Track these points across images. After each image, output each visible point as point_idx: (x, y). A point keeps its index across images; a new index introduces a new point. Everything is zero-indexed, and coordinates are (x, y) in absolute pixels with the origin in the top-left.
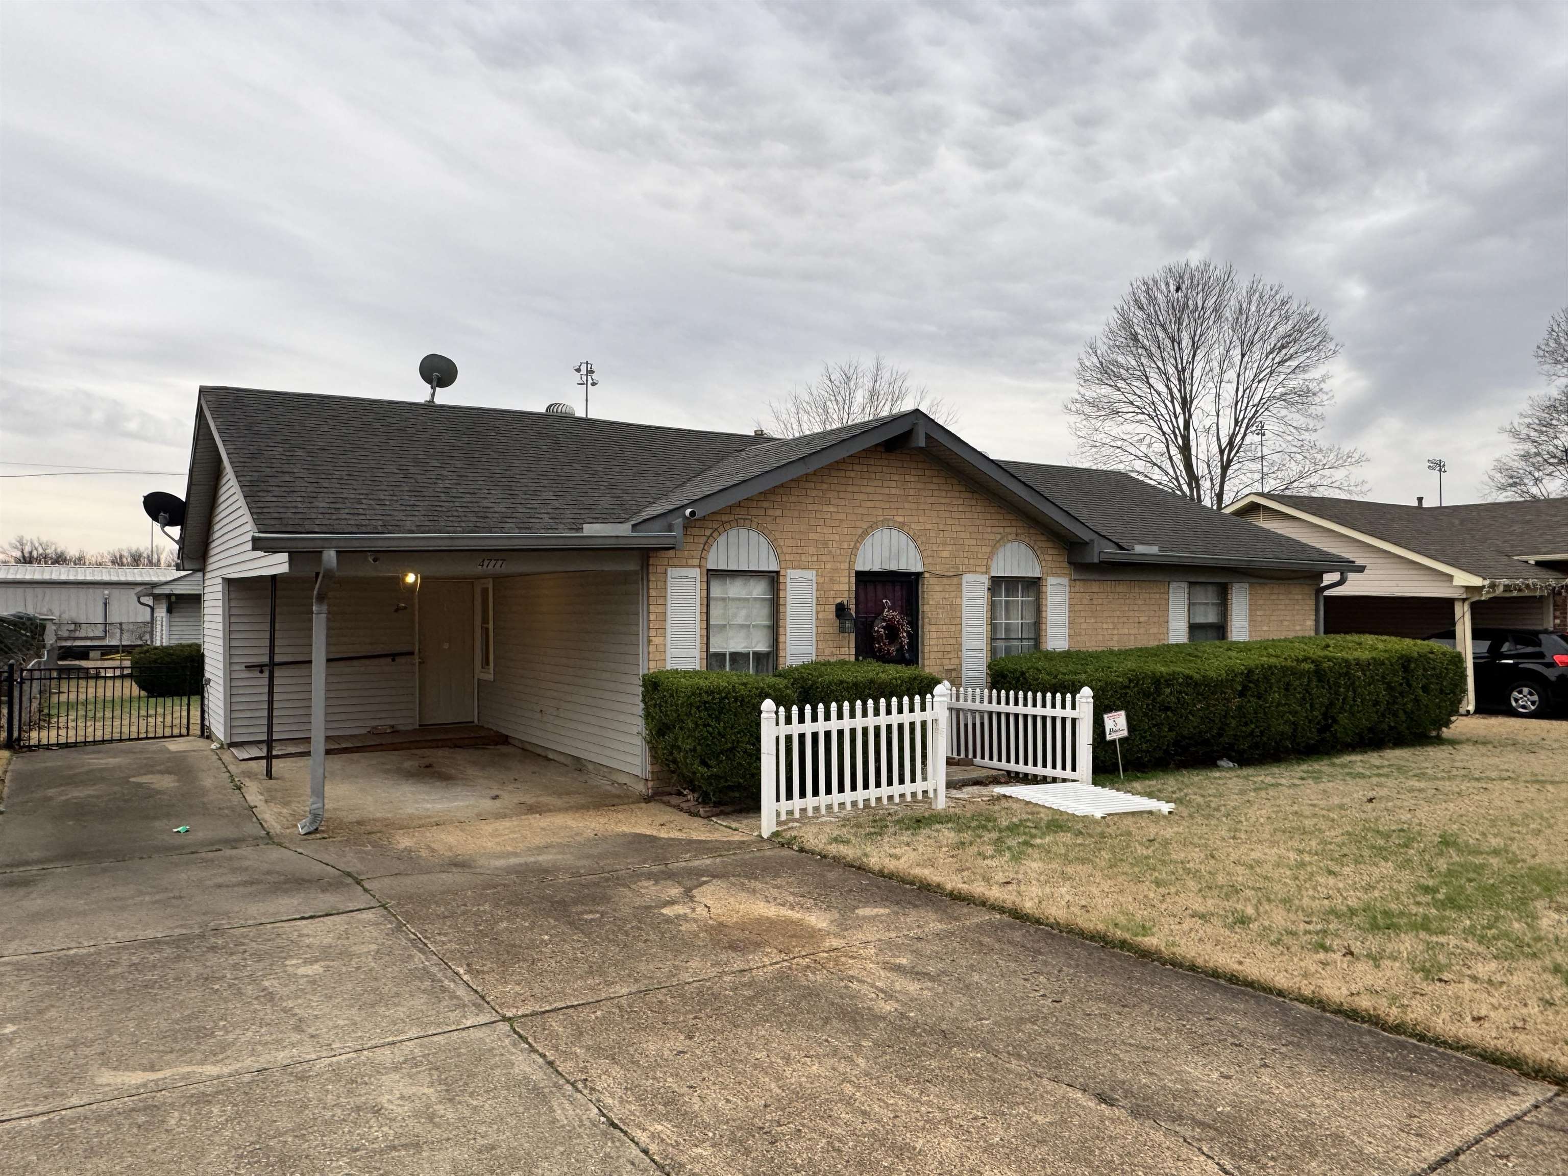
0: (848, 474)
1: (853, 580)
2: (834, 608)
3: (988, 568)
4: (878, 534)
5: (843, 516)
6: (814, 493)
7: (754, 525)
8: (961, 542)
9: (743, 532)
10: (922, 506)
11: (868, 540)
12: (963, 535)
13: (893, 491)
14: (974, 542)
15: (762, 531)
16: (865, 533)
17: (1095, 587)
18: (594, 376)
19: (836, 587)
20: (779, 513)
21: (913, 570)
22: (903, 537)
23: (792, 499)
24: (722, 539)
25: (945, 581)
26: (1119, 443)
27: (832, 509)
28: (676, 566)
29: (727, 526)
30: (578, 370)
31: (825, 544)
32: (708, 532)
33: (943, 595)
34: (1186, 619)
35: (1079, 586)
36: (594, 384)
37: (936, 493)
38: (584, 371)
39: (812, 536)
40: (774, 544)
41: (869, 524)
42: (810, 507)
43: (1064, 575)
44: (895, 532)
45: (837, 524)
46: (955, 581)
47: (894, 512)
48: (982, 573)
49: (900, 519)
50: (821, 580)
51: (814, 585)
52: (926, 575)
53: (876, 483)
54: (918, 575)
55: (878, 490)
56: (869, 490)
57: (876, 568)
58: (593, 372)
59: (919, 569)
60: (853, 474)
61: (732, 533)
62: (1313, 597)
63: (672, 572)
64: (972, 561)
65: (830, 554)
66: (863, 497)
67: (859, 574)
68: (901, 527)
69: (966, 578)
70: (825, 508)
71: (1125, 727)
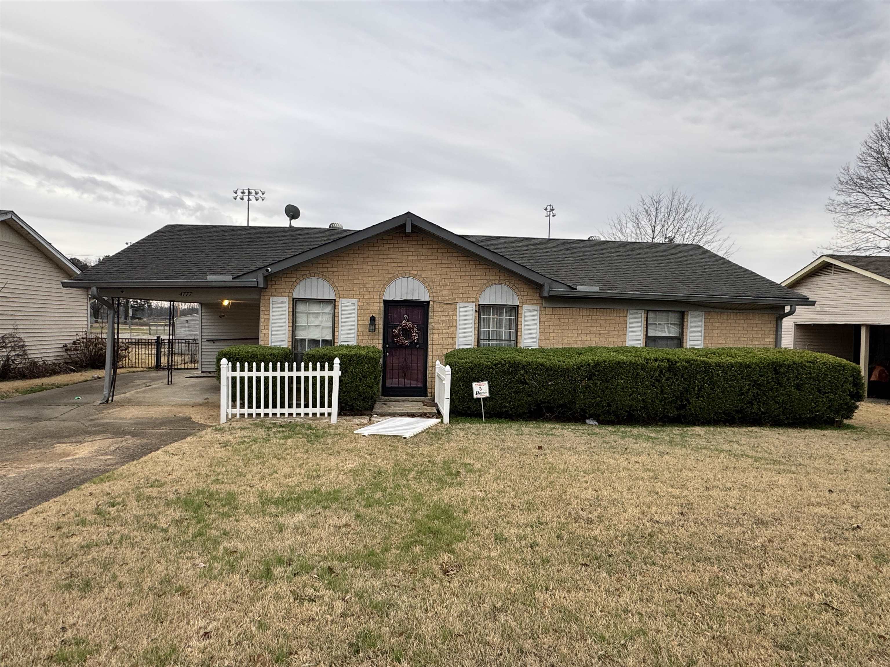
0: (380, 249)
1: (382, 304)
2: (369, 319)
3: (477, 300)
4: (399, 281)
5: (376, 271)
6: (358, 259)
7: (321, 276)
8: (457, 284)
9: (315, 280)
10: (429, 265)
11: (393, 284)
12: (460, 281)
13: (410, 257)
14: (467, 285)
15: (325, 278)
16: (390, 280)
17: (563, 312)
18: (554, 212)
19: (371, 308)
20: (336, 270)
21: (423, 299)
22: (416, 282)
23: (344, 262)
24: (302, 283)
25: (445, 306)
26: (869, 230)
27: (369, 267)
28: (275, 296)
29: (305, 277)
30: (546, 209)
31: (364, 286)
32: (294, 280)
33: (443, 314)
34: (643, 333)
35: (549, 311)
36: (554, 216)
37: (439, 258)
38: (548, 210)
39: (355, 281)
40: (333, 285)
41: (392, 275)
42: (355, 267)
43: (537, 304)
44: (411, 280)
45: (373, 275)
46: (452, 306)
47: (411, 269)
48: (473, 302)
49: (415, 272)
50: (361, 304)
51: (356, 307)
52: (431, 303)
53: (398, 253)
54: (428, 302)
55: (400, 257)
56: (394, 257)
57: (398, 298)
58: (553, 210)
59: (427, 299)
60: (384, 249)
61: (309, 280)
62: (775, 322)
63: (272, 299)
64: (465, 295)
65: (367, 290)
66: (389, 261)
67: (385, 301)
68: (414, 276)
69: (459, 305)
70: (365, 267)
71: (488, 391)
